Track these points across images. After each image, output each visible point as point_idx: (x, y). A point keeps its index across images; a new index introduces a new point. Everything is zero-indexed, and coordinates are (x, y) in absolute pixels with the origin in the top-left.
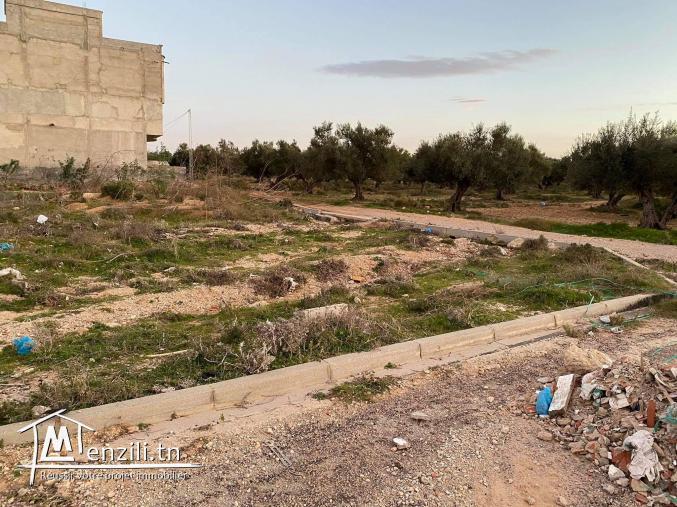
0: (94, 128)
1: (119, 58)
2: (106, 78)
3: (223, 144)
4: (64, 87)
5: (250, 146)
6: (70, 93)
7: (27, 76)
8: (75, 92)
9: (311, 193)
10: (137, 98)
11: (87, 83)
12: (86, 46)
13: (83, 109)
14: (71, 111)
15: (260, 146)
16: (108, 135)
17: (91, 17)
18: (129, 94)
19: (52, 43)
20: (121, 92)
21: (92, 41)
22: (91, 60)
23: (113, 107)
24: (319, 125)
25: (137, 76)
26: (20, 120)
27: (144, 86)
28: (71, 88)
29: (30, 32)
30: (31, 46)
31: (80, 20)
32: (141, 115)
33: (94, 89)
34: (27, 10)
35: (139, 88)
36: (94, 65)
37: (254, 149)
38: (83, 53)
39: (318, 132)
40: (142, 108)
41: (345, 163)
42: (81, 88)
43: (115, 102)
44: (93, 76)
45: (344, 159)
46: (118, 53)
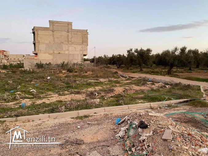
0: (70, 53)
1: (76, 34)
2: (73, 40)
3: (105, 56)
4: (63, 43)
5: (111, 56)
7: (54, 41)
8: (65, 44)
9: (128, 69)
10: (81, 45)
11: (68, 41)
12: (68, 32)
13: (67, 48)
14: (64, 49)
15: (114, 56)
16: (73, 55)
17: (70, 24)
18: (79, 44)
19: (60, 32)
20: (77, 43)
21: (70, 30)
22: (69, 35)
23: (75, 47)
24: (129, 49)
25: (81, 39)
26: (52, 52)
27: (83, 41)
28: (64, 43)
29: (55, 29)
30: (55, 33)
31: (67, 25)
32: (82, 49)
33: (70, 43)
34: (54, 24)
35: (81, 42)
36: (70, 37)
37: (112, 57)
38: (67, 34)
39: (128, 51)
40: (82, 47)
41: (136, 60)
42: (67, 43)
43: (75, 46)
44: (70, 39)
45: (135, 59)
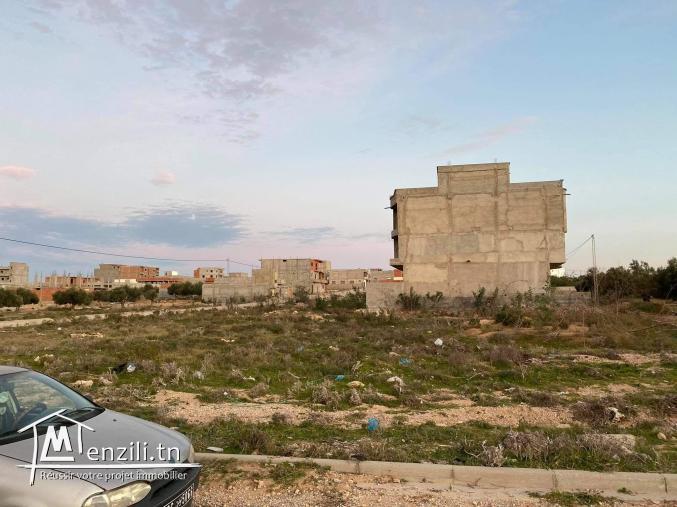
0: (503, 261)
1: (523, 198)
2: (512, 218)
3: (635, 265)
4: (478, 229)
5: (665, 265)
6: (483, 234)
7: (451, 225)
8: (487, 232)
10: (540, 231)
11: (496, 224)
12: (496, 194)
13: (493, 246)
14: (483, 248)
16: (514, 265)
17: (502, 169)
18: (533, 228)
19: (470, 196)
20: (525, 228)
21: (502, 188)
22: (500, 204)
23: (518, 241)
25: (540, 211)
26: (445, 259)
27: (547, 219)
28: (484, 229)
29: (454, 191)
30: (454, 202)
31: (492, 173)
32: (543, 246)
33: (502, 228)
34: (452, 174)
35: (541, 221)
36: (502, 207)
37: (670, 268)
38: (493, 199)
40: (545, 238)
42: (492, 228)
43: (520, 236)
44: (502, 218)
46: (522, 194)
